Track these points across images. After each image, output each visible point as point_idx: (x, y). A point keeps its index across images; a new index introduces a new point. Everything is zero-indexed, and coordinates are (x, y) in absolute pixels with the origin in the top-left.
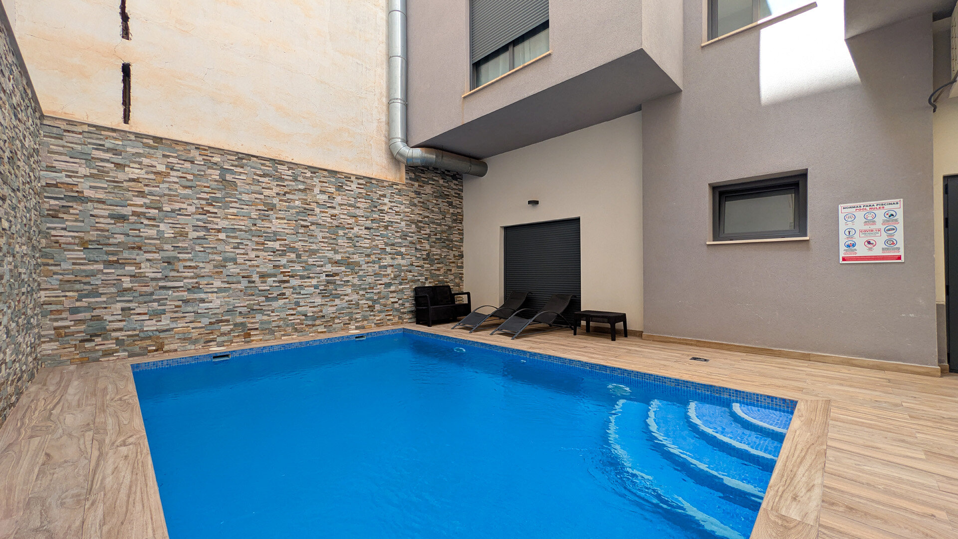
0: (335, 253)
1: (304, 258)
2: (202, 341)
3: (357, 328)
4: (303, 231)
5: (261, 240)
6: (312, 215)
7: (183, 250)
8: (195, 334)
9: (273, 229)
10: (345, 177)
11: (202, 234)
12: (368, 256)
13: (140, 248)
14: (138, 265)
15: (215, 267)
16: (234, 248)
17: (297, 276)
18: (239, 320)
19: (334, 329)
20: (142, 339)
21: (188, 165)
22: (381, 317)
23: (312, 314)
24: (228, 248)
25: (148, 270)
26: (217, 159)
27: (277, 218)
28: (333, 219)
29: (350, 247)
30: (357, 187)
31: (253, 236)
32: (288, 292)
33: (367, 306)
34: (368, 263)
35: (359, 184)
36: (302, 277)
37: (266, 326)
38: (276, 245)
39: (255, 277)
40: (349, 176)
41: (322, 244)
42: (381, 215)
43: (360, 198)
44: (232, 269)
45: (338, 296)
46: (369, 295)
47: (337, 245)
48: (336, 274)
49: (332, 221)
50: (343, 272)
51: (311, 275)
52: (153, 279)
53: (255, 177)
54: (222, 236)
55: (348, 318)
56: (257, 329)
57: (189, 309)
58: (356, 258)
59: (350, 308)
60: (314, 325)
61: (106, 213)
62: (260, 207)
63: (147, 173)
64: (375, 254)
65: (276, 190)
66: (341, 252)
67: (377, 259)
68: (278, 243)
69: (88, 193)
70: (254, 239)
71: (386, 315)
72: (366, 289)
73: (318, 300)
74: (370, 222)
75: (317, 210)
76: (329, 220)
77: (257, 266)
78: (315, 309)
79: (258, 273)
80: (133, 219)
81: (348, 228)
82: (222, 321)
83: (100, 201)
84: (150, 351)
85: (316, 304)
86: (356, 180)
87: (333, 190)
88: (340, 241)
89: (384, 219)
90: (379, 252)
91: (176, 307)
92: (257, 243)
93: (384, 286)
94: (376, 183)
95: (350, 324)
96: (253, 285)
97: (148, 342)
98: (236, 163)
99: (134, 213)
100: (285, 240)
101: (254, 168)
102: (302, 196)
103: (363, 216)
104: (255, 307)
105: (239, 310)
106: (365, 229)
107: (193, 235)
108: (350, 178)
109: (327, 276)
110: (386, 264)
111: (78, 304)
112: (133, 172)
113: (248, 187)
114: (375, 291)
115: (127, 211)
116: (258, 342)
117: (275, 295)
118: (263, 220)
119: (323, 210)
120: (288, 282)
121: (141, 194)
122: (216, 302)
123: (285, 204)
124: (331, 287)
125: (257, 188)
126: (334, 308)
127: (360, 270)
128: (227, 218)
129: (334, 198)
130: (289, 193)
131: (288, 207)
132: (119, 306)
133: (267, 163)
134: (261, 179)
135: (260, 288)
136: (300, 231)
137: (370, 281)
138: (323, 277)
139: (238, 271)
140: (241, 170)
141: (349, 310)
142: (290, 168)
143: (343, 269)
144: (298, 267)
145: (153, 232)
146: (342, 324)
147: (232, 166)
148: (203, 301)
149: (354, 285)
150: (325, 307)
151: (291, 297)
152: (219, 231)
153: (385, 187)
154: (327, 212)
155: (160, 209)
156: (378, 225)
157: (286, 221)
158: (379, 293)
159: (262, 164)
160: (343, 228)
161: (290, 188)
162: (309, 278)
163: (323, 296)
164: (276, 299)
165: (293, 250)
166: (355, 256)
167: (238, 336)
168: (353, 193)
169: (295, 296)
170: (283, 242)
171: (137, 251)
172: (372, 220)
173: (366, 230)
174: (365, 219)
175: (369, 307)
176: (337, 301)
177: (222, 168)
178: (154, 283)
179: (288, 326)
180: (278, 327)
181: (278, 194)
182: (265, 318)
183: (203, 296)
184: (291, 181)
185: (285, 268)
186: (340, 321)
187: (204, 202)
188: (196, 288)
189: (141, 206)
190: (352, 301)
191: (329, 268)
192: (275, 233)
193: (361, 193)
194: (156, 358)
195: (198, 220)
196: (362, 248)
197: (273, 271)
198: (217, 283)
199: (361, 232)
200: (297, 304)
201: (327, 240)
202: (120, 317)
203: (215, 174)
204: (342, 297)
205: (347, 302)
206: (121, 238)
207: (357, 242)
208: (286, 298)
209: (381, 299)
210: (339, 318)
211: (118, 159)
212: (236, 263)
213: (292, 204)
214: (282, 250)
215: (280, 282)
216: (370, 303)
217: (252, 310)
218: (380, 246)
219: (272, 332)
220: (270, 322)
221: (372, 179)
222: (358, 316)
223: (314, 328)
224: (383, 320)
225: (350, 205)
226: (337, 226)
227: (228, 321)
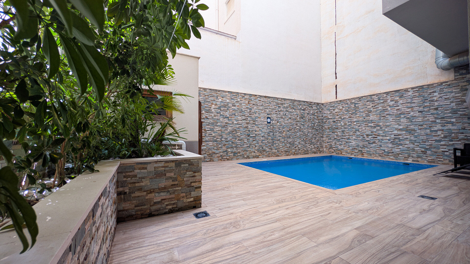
0: (399, 126)
1: (383, 129)
2: (350, 153)
3: (413, 161)
4: (383, 118)
5: (367, 123)
6: (387, 111)
7: (345, 128)
8: (349, 151)
9: (371, 119)
10: (405, 91)
11: (350, 123)
12: (422, 125)
13: (337, 128)
14: (337, 132)
15: (353, 132)
16: (358, 127)
17: (380, 135)
18: (360, 149)
19: (399, 159)
20: (338, 150)
21: (347, 105)
22: (432, 158)
23: (387, 151)
24: (357, 127)
25: (339, 134)
26: (353, 101)
27: (372, 115)
28: (398, 111)
29: (408, 122)
30: (412, 93)
31: (364, 122)
32: (377, 141)
33: (420, 151)
34: (421, 129)
35: (413, 91)
36: (382, 136)
37: (368, 152)
38: (372, 125)
39: (365, 136)
40: (407, 89)
41: (392, 122)
42: (431, 103)
43: (414, 98)
44: (358, 133)
45: (401, 145)
46: (422, 146)
47: (400, 122)
48: (400, 135)
50: (404, 134)
51: (387, 135)
52: (340, 136)
53: (365, 103)
54: (355, 123)
55: (407, 155)
56: (366, 153)
57: (347, 144)
58: (412, 127)
59: (409, 151)
60: (388, 155)
61: (332, 121)
62: (366, 113)
63: (339, 110)
64: (426, 124)
65: (372, 105)
66: (403, 125)
67: (429, 127)
68: (373, 124)
69: (330, 117)
70: (365, 123)
71: (437, 158)
72: (420, 142)
73: (390, 145)
74: (422, 108)
75: (389, 109)
76: (396, 112)
77: (366, 132)
78: (389, 149)
79: (366, 134)
80: (336, 121)
81: (407, 114)
82: (355, 149)
83: (331, 119)
84: (340, 154)
85: (389, 147)
86: (412, 90)
87: (398, 98)
88: (402, 120)
89: (434, 105)
90: (430, 123)
91: (345, 143)
92: (365, 125)
93: (435, 141)
94: (427, 87)
95: (409, 158)
96: (364, 138)
97: (339, 151)
98: (359, 100)
99: (337, 120)
100: (375, 122)
101: (364, 100)
102: (382, 105)
103: (417, 106)
104: (365, 146)
105: (360, 146)
106: (418, 112)
107: (348, 124)
108: (408, 90)
109: (394, 135)
110: (437, 129)
111: (328, 141)
112: (337, 110)
113: (362, 107)
114: (427, 144)
115: (335, 120)
116: (366, 157)
117: (372, 142)
118: (367, 117)
119: (392, 108)
120: (377, 137)
121: (338, 115)
122: (354, 143)
123: (375, 109)
124: (397, 140)
125: (365, 106)
126: (399, 150)
127: (416, 133)
128: (356, 118)
129: (398, 102)
130: (376, 105)
131: (376, 110)
132: (334, 142)
133: (368, 97)
134: (366, 103)
135: (366, 139)
136: (381, 118)
137: (423, 138)
138: (393, 136)
139: (359, 134)
140: (360, 102)
141: (408, 152)
142: (377, 96)
143: (404, 132)
144: (381, 132)
145: (340, 124)
146: (403, 157)
147: (358, 101)
148: (350, 142)
149: (411, 140)
150: (394, 149)
151: (378, 143)
152: (354, 122)
153: (435, 87)
154: (395, 109)
155: (341, 118)
156: (428, 109)
157: (376, 116)
158: (430, 145)
159: (367, 98)
160: (404, 114)
161: (377, 103)
162: (386, 136)
163: (393, 144)
164: (372, 143)
165: (379, 126)
166: (411, 126)
167: (360, 154)
168: (410, 96)
169: (380, 143)
170: (374, 123)
171: (337, 129)
172: (423, 107)
173: (419, 113)
174: (419, 107)
175: (422, 151)
176: (400, 147)
177: (355, 103)
178: (340, 137)
179: (377, 154)
180: (373, 153)
181: (372, 106)
182: (369, 150)
183: (350, 141)
184: (377, 100)
185: (375, 133)
186: (402, 156)
187: (350, 114)
188: (348, 139)
189: (337, 118)
190: (410, 147)
191: (396, 132)
192: (371, 121)
193: (416, 95)
194: (340, 155)
195: (349, 120)
196: (416, 122)
197: (371, 134)
198: (354, 138)
199: (415, 114)
200: (381, 146)
201: (394, 121)
202: (334, 145)
203: (353, 106)
204: (403, 145)
205: (406, 147)
206: (334, 126)
207: (413, 119)
208: (376, 144)
209: (432, 148)
210: (402, 154)
211: (334, 108)
212: (359, 131)
213: (378, 109)
214: (374, 126)
215: (373, 137)
216: (423, 150)
217: (364, 146)
218: (431, 120)
219: (371, 155)
220: (370, 151)
221: (423, 86)
222: (413, 155)
223: (388, 157)
224: (434, 160)
225: (408, 103)
226: (400, 114)
227: (357, 149)
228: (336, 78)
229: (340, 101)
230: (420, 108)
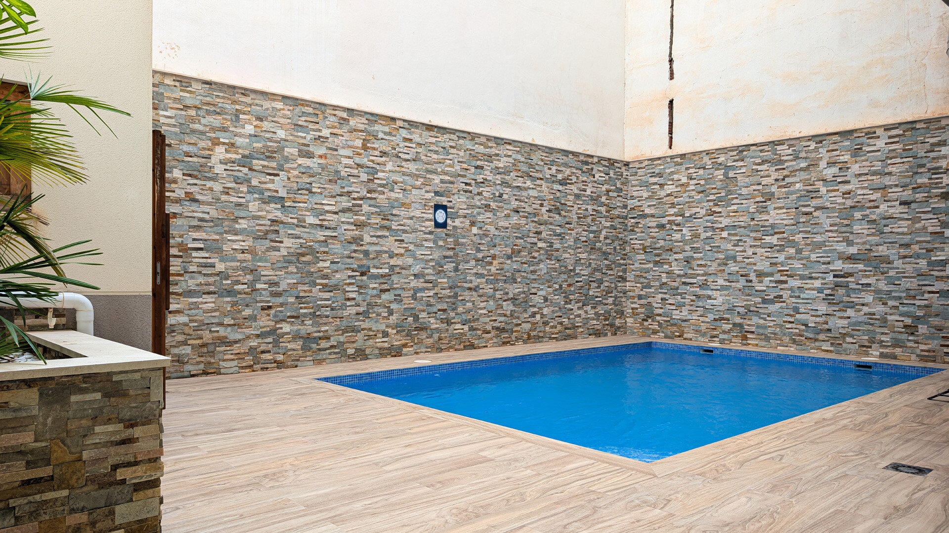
0: (848, 245)
1: (805, 253)
2: (709, 335)
3: (882, 355)
4: (804, 220)
5: (759, 235)
6: (816, 197)
7: (695, 250)
8: (703, 327)
9: (771, 221)
10: (866, 134)
11: (709, 234)
12: (907, 246)
13: (671, 250)
14: (670, 264)
15: (719, 265)
16: (734, 246)
17: (796, 275)
18: (738, 320)
19: (845, 350)
20: (672, 325)
21: (701, 172)
22: (930, 346)
23: (813, 325)
24: (729, 246)
25: (676, 269)
26: (722, 159)
27: (775, 208)
28: (846, 198)
29: (872, 235)
30: (886, 144)
31: (751, 231)
32: (786, 294)
33: (901, 324)
34: (905, 257)
35: (890, 137)
36: (802, 277)
37: (761, 331)
38: (774, 240)
39: (753, 277)
40: (873, 130)
41: (830, 234)
42: (934, 176)
43: (891, 159)
44: (733, 267)
45: (852, 305)
46: (906, 309)
47: (852, 233)
48: (851, 275)
49: (844, 201)
50: (861, 271)
51: (813, 275)
52: (679, 276)
53: (754, 167)
54: (725, 234)
55: (867, 337)
56: (753, 332)
57: (700, 304)
58: (882, 250)
59: (872, 325)
60: (816, 340)
61: (654, 224)
62: (758, 199)
63: (677, 187)
64: (918, 242)
65: (775, 175)
66: (857, 244)
67: (924, 251)
68: (776, 236)
69: (648, 211)
70: (753, 235)
71: (942, 346)
72: (900, 298)
73: (823, 308)
74: (910, 192)
75: (823, 190)
76: (840, 200)
77: (755, 264)
78: (818, 319)
79: (755, 271)
80: (668, 226)
81: (870, 208)
82: (723, 319)
83: (653, 216)
84: (676, 336)
85: (820, 313)
86: (886, 132)
87: (846, 157)
88: (856, 228)
89: (941, 183)
90: (929, 239)
91: (692, 301)
92: (755, 239)
93: (938, 295)
94: (925, 126)
95: (870, 347)
96: (750, 284)
97: (675, 328)
98: (737, 157)
99: (670, 222)
100: (784, 233)
101: (752, 157)
102: (803, 175)
103: (896, 186)
104: (752, 309)
105: (738, 309)
106: (900, 204)
107: (703, 236)
108: (875, 133)
109: (835, 276)
110: (944, 258)
111: (641, 293)
112: (669, 189)
113: (747, 180)
114: (918, 303)
115: (664, 221)
116: (755, 346)
117: (771, 297)
118: (760, 213)
119: (832, 188)
120: (785, 282)
121: (673, 205)
122: (719, 299)
123: (784, 190)
124: (841, 291)
125: (756, 179)
126: (846, 322)
127: (891, 269)
128: (729, 216)
129: (848, 168)
130: (788, 176)
131: (787, 193)
132: (660, 296)
133: (766, 148)
134: (759, 168)
135: (757, 288)
136: (801, 220)
137: (908, 285)
138: (830, 277)
139: (737, 269)
140: (741, 164)
141: (870, 327)
142: (790, 146)
143: (861, 266)
144: (797, 265)
145: (677, 236)
146: (857, 345)
147: (734, 161)
148: (710, 297)
149: (877, 291)
150: (832, 318)
151: (788, 301)
152: (722, 229)
153: (944, 128)
154: (838, 190)
155: (683, 215)
156: (926, 195)
157: (785, 211)
158: (926, 306)
159: (761, 151)
160: (862, 208)
161: (791, 169)
162: (811, 278)
163: (829, 303)
164: (772, 302)
165: (793, 244)
166: (880, 248)
167: (736, 336)
168: (879, 153)
169: (794, 300)
170: (781, 236)
171: (670, 253)
172: (914, 188)
173: (903, 206)
174: (901, 189)
175: (906, 327)
176: (850, 312)
177: (726, 166)
178: (678, 280)
179: (785, 334)
180: (775, 334)
181: (777, 180)
182: (762, 322)
183: (710, 293)
184: (791, 161)
185: (782, 266)
186: (854, 341)
187: (711, 204)
188: (704, 285)
189: (672, 215)
190: (874, 314)
191: (838, 265)
192: (773, 226)
193: (894, 150)
194: (678, 341)
195: (707, 221)
196: (893, 235)
197: (768, 270)
198: (721, 282)
199: (891, 211)
200: (797, 310)
201: (836, 228)
202: (660, 305)
203: (719, 174)
204: (857, 307)
205: (865, 314)
206: (662, 243)
207: (885, 226)
208: (784, 302)
209: (930, 316)
210: (852, 336)
211: (661, 181)
212: (735, 261)
213: (792, 188)
214: (780, 245)
215: (776, 282)
216: (908, 321)
217: (749, 311)
218: (930, 229)
219: (767, 339)
220: (766, 327)
221: (915, 122)
222: (884, 338)
223: (817, 344)
224: (934, 352)
225: (875, 173)
226: (851, 207)
227: (728, 320)
228: (672, 77)
229: (683, 156)
230: (904, 191)
